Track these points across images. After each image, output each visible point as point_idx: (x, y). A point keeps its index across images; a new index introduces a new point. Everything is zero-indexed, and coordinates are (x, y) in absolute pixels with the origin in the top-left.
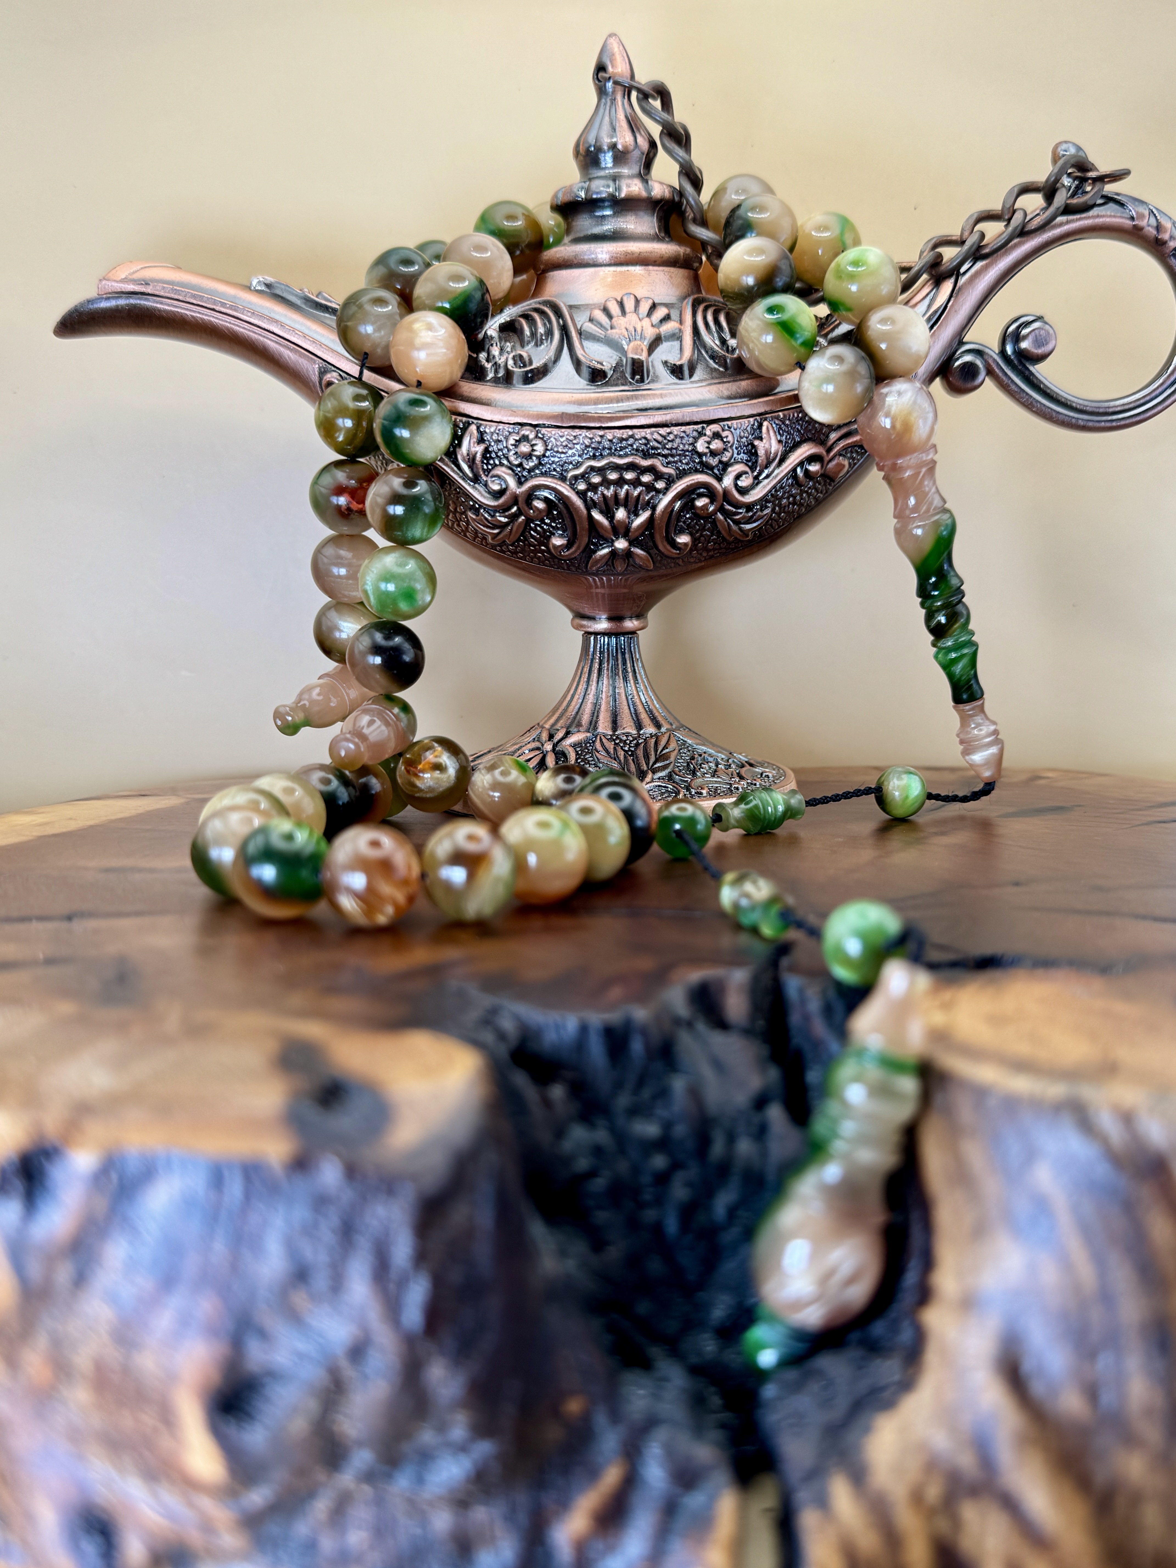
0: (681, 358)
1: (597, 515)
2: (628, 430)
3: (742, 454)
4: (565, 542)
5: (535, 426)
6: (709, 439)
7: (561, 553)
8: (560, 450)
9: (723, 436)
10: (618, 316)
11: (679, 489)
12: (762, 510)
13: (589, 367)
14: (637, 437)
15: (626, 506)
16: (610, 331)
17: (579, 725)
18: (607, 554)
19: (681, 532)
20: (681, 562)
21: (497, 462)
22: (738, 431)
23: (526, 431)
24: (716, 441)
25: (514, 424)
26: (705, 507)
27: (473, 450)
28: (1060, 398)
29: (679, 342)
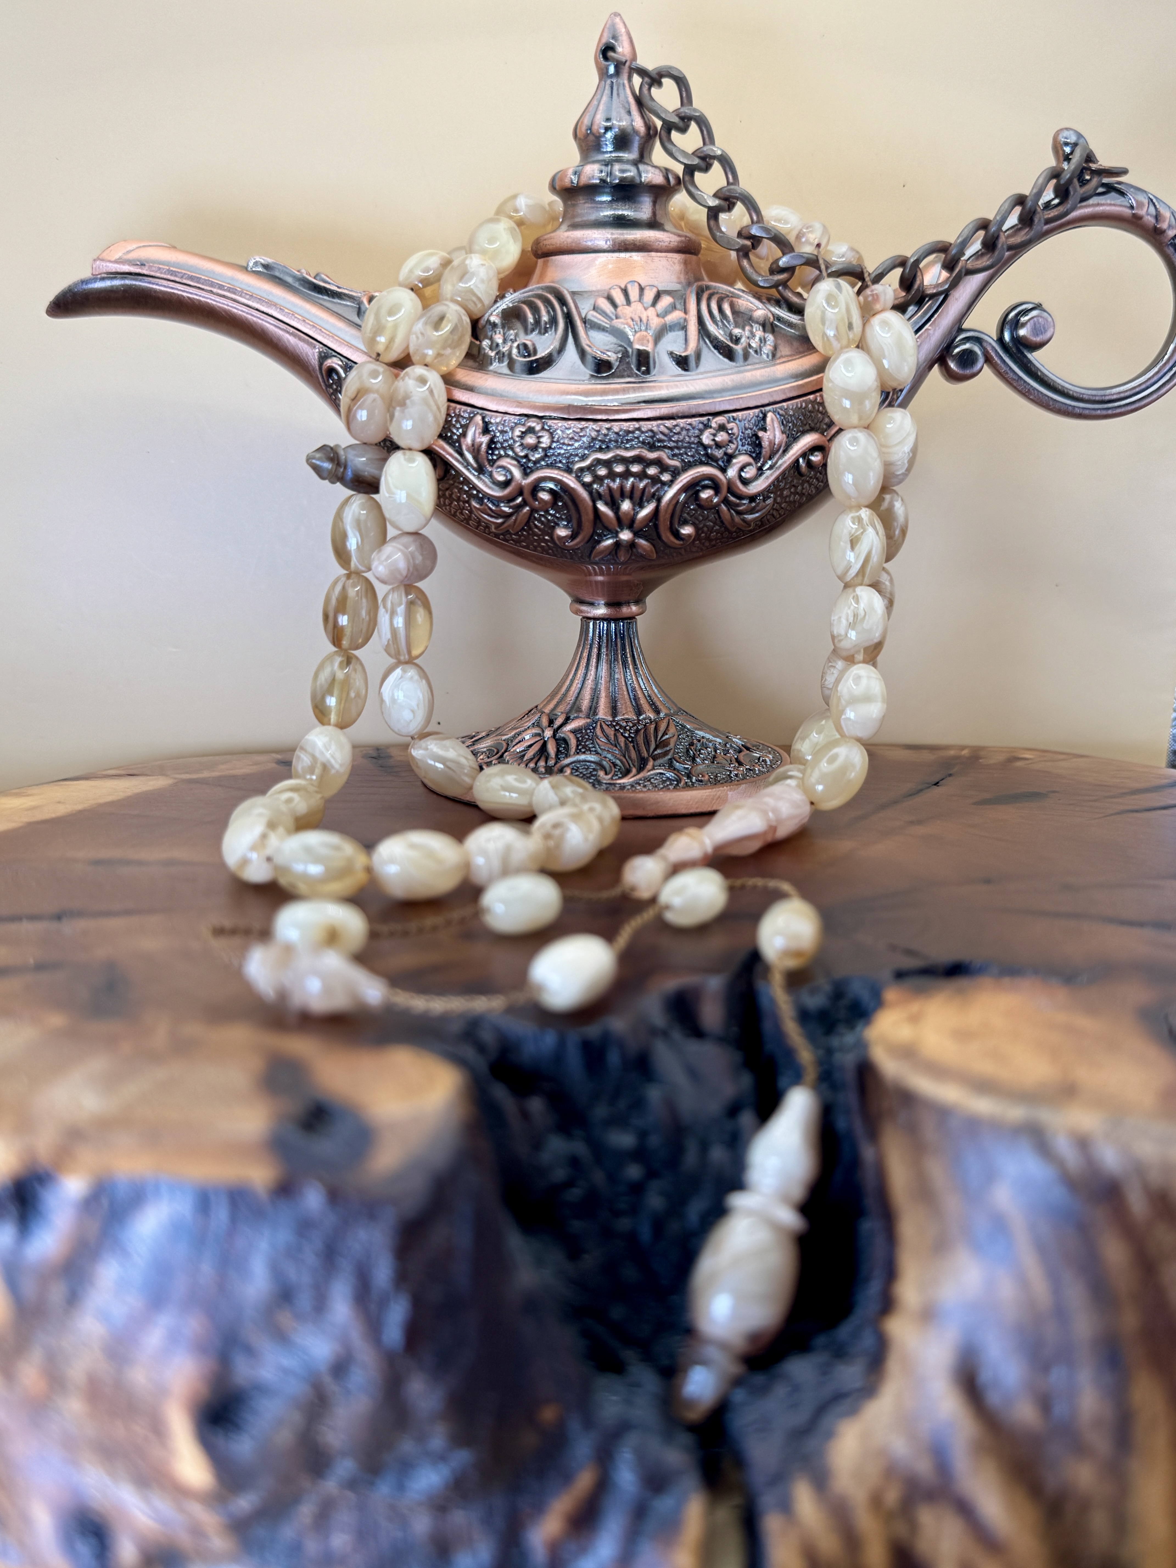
0: (686, 349)
1: (602, 507)
2: (634, 423)
3: (746, 446)
4: (570, 533)
5: (541, 418)
6: (715, 432)
7: (564, 543)
8: (566, 441)
9: (729, 428)
10: (623, 305)
11: (685, 481)
12: (764, 500)
13: (596, 358)
14: (643, 429)
15: (631, 498)
16: (615, 321)
17: (579, 710)
18: (612, 545)
19: (685, 523)
20: (683, 551)
21: (502, 453)
22: (743, 422)
23: (532, 423)
24: (722, 433)
25: (520, 415)
26: (709, 499)
27: (478, 440)
28: (1057, 386)
29: (684, 332)
